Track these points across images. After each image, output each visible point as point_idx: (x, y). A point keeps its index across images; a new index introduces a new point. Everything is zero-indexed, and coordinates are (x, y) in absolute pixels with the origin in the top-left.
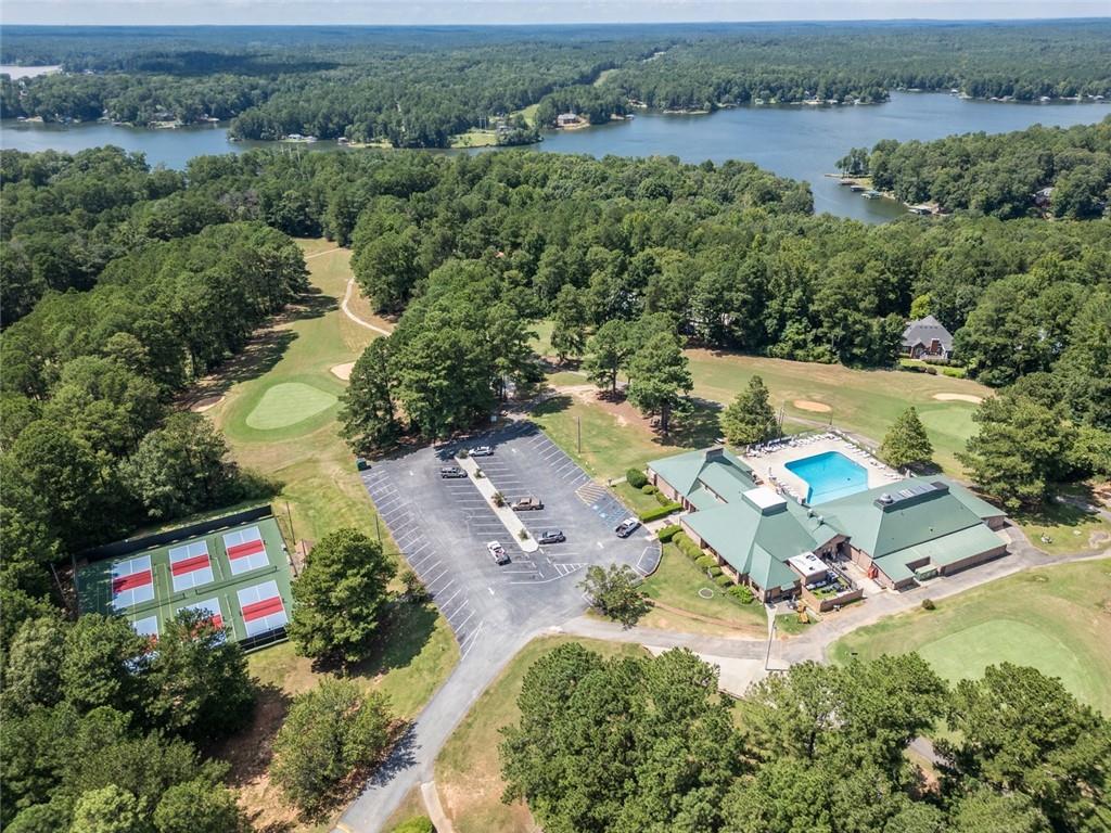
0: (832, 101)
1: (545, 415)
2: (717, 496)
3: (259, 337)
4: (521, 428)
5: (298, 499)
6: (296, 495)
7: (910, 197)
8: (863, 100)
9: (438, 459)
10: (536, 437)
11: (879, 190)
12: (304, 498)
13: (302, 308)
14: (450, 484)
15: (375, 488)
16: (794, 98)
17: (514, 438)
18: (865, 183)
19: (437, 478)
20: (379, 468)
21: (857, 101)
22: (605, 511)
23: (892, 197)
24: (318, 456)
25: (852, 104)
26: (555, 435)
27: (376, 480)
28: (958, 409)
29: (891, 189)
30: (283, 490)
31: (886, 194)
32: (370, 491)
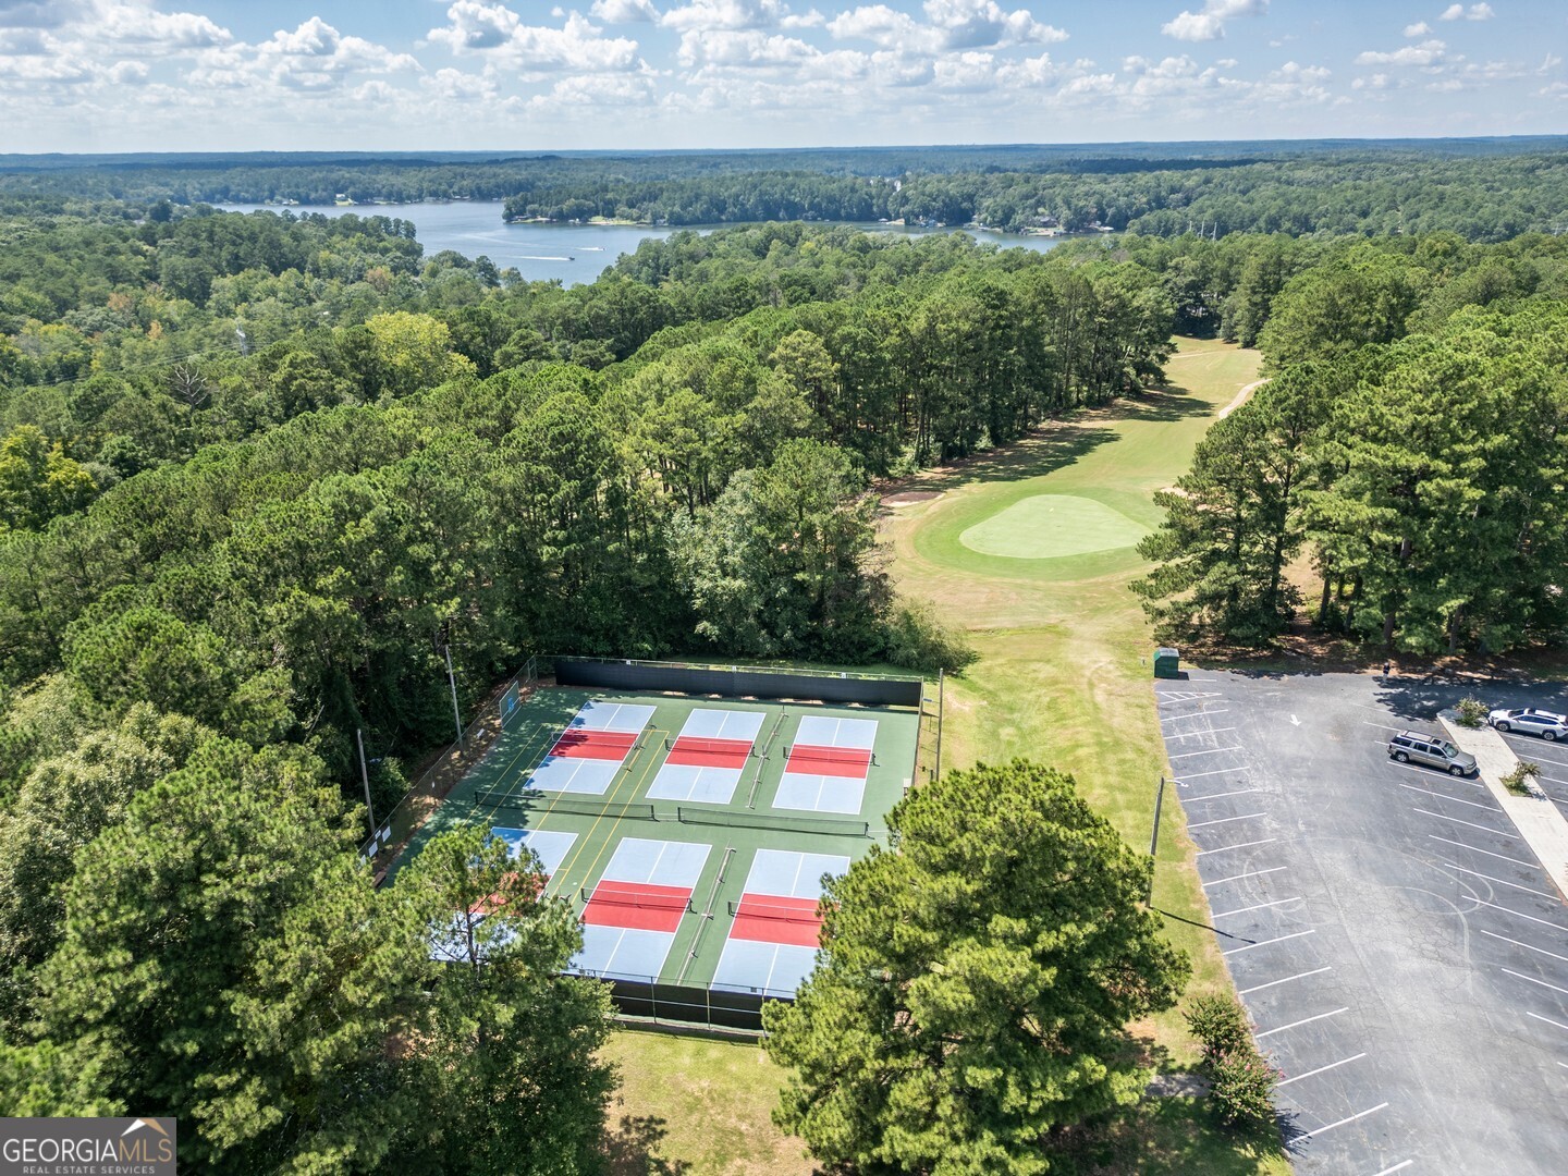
3: (1049, 431)
5: (991, 695)
6: (990, 687)
9: (1384, 709)
12: (1005, 697)
13: (1142, 407)
14: (1411, 781)
15: (1182, 725)
19: (1371, 753)
20: (1207, 686)
24: (1071, 625)
27: (1191, 707)
30: (968, 670)
32: (1168, 730)
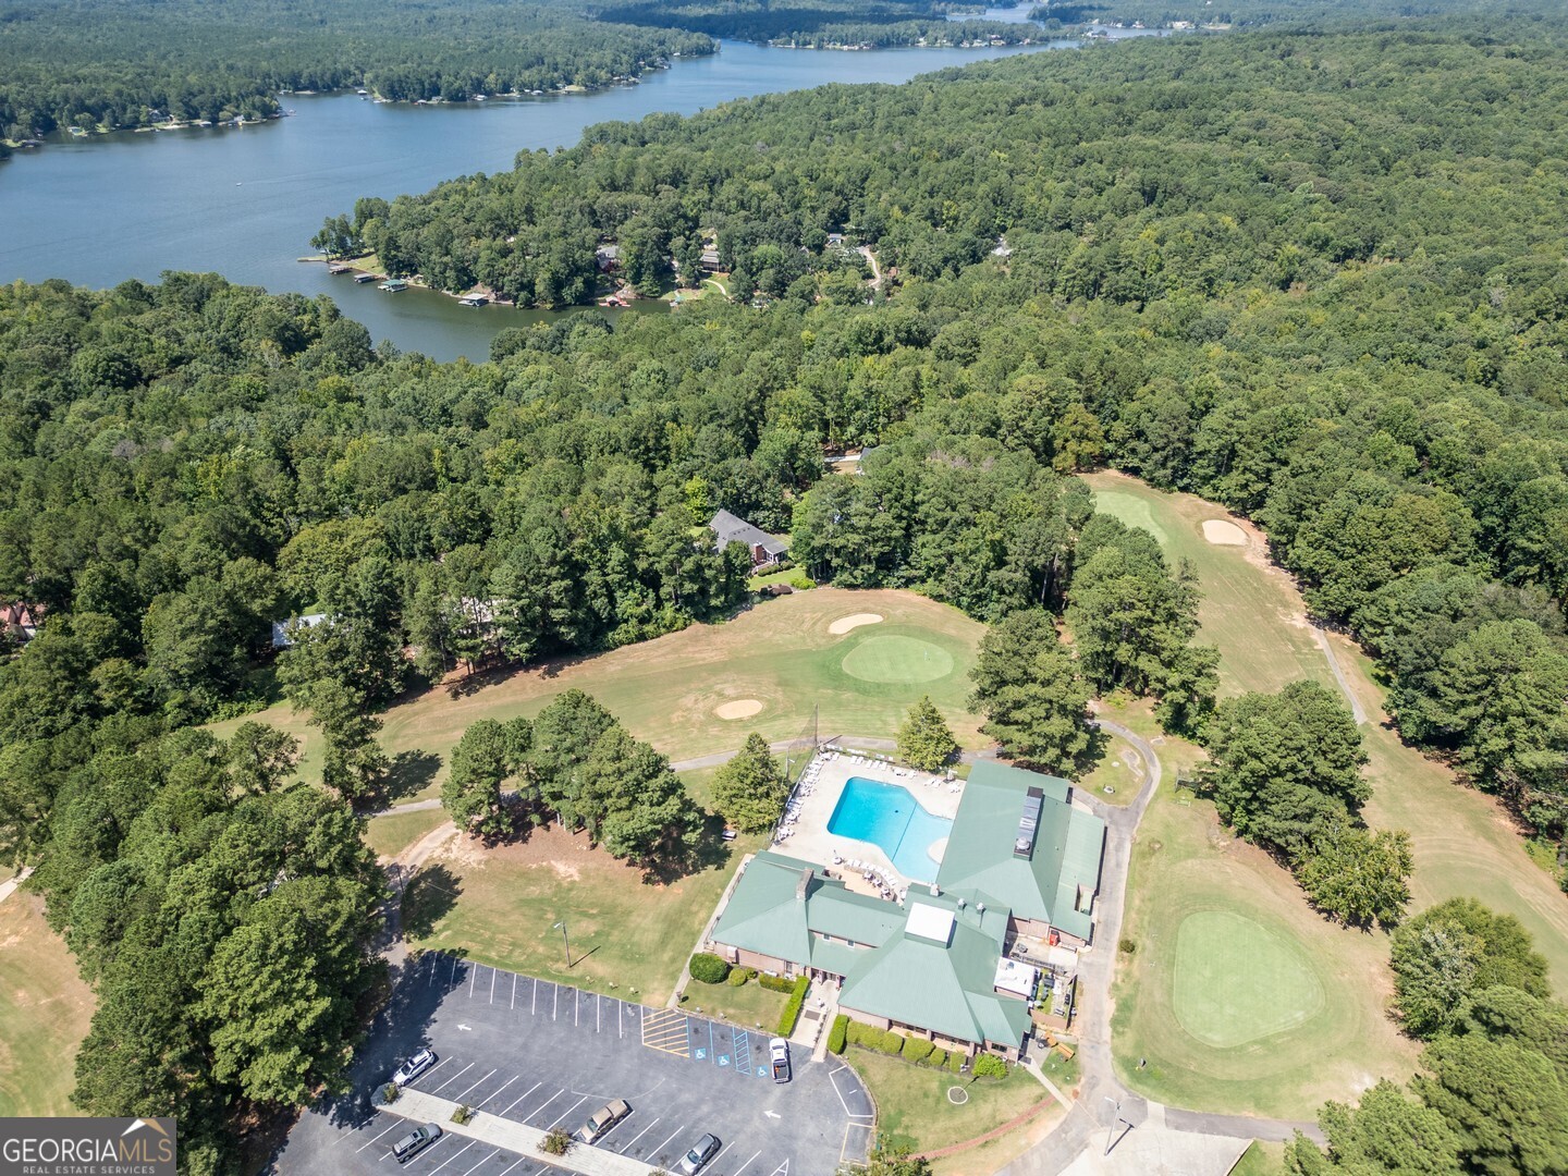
0: (200, 122)
1: (437, 925)
2: (851, 942)
4: (425, 975)
7: (450, 283)
8: (248, 117)
10: (472, 977)
11: (398, 277)
16: (136, 122)
17: (436, 1004)
18: (370, 266)
21: (240, 120)
22: (720, 1051)
23: (421, 284)
25: (235, 125)
26: (493, 954)
28: (867, 641)
29: (416, 272)
31: (411, 281)
